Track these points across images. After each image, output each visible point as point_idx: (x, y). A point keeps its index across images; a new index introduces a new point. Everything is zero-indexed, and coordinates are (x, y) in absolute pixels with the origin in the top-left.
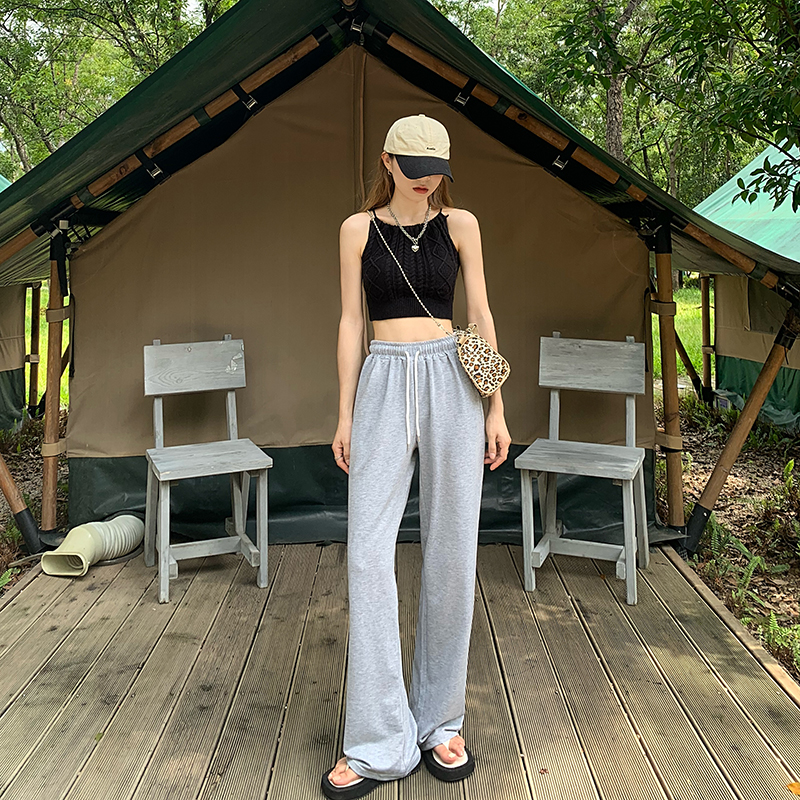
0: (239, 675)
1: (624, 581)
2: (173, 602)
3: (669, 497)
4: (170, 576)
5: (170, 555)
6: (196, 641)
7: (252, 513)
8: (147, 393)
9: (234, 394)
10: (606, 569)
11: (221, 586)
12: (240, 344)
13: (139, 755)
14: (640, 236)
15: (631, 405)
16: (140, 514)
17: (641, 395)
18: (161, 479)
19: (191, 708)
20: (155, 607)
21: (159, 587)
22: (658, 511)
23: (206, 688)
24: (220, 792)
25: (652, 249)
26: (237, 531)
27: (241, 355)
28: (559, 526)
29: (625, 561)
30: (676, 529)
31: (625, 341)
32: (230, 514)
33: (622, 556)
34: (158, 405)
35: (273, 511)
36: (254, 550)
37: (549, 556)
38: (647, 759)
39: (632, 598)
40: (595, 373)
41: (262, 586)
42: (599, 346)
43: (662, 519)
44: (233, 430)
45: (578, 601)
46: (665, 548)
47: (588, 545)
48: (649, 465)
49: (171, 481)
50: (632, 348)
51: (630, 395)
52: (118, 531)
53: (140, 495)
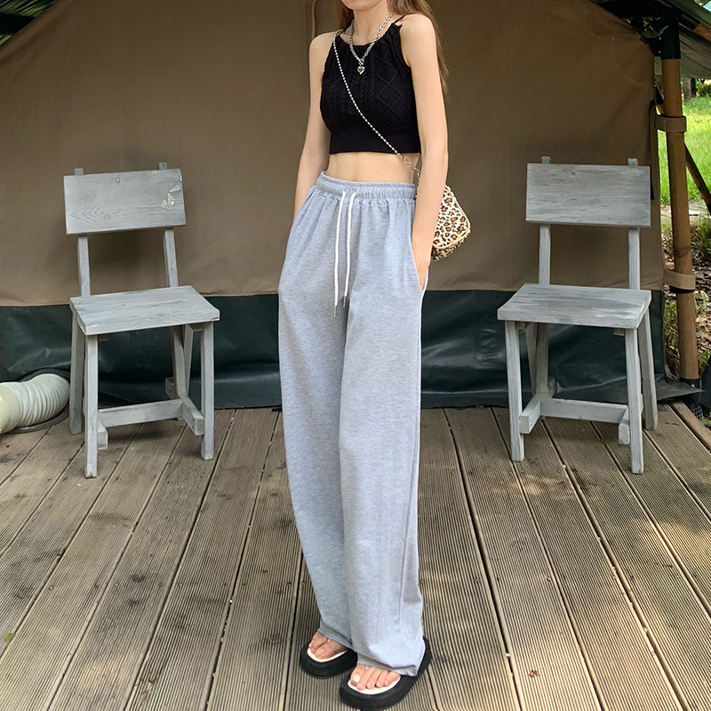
0: (176, 562)
1: (629, 446)
2: (102, 475)
3: (680, 344)
4: (99, 446)
5: (98, 421)
6: (127, 523)
7: (196, 372)
8: (69, 231)
9: (172, 233)
10: (607, 432)
11: (158, 458)
12: (177, 175)
13: (57, 659)
14: (644, 39)
15: (635, 240)
16: (65, 372)
17: (647, 228)
18: (88, 333)
19: (119, 602)
20: (80, 483)
21: (85, 459)
22: (667, 360)
23: (138, 579)
24: (152, 703)
25: (657, 55)
26: (179, 393)
27: (178, 188)
28: (552, 384)
29: (628, 423)
30: (689, 382)
31: (626, 164)
32: (171, 373)
33: (626, 417)
34: (83, 246)
35: (220, 370)
36: (197, 416)
37: (541, 420)
38: (655, 657)
39: (638, 465)
40: (592, 203)
41: (207, 458)
42: (596, 172)
43: (672, 370)
44: (173, 275)
45: (574, 470)
46: (677, 405)
47: (586, 406)
48: (656, 309)
49: (98, 335)
50: (634, 172)
51: (633, 228)
52: (38, 393)
53: (63, 351)
